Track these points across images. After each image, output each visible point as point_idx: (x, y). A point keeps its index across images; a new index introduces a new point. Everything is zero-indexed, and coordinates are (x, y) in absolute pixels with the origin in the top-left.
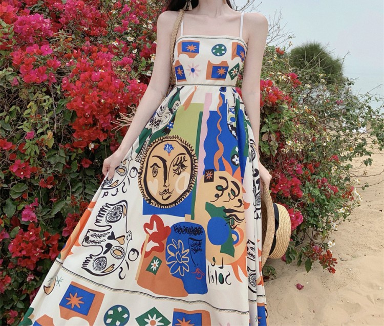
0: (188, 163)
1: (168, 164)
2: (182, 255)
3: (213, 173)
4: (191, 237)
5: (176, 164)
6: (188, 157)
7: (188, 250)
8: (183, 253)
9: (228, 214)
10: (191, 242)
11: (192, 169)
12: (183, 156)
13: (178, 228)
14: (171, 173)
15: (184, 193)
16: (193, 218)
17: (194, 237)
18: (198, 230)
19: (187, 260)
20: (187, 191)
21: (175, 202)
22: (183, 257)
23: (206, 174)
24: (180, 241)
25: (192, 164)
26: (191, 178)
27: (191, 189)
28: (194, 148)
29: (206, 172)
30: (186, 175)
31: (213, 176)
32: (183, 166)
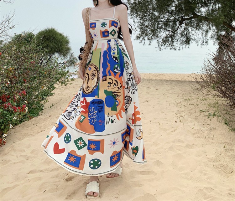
0: (96, 75)
3: (106, 77)
4: (98, 105)
6: (96, 72)
9: (113, 94)
10: (98, 107)
16: (98, 97)
17: (99, 105)
18: (101, 102)
23: (103, 78)
26: (97, 80)
27: (97, 86)
28: (98, 68)
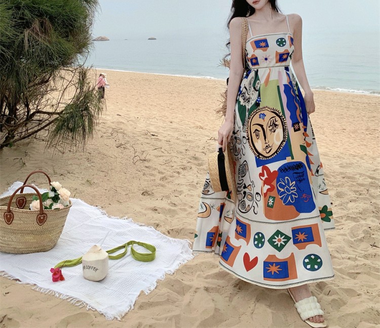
13: (283, 169)
17: (297, 171)
18: (299, 165)
29: (293, 125)
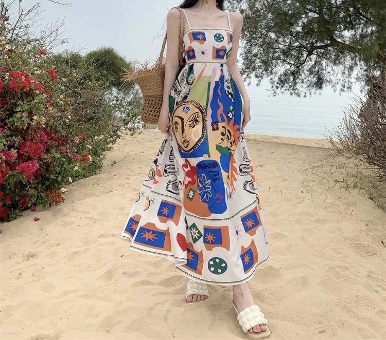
1: (185, 121)
2: (206, 185)
3: (217, 124)
4: (211, 170)
5: (191, 120)
6: (200, 114)
7: (210, 181)
8: (206, 183)
10: (211, 174)
11: (203, 123)
12: (196, 114)
13: (200, 166)
14: (187, 128)
15: (200, 140)
16: (209, 156)
18: (214, 164)
19: (209, 188)
20: (201, 138)
21: (193, 148)
22: (207, 186)
23: (213, 125)
24: (203, 175)
25: (203, 119)
26: (203, 129)
27: (204, 137)
28: (204, 108)
29: (212, 124)
30: (199, 127)
31: (218, 126)
32: (197, 121)
